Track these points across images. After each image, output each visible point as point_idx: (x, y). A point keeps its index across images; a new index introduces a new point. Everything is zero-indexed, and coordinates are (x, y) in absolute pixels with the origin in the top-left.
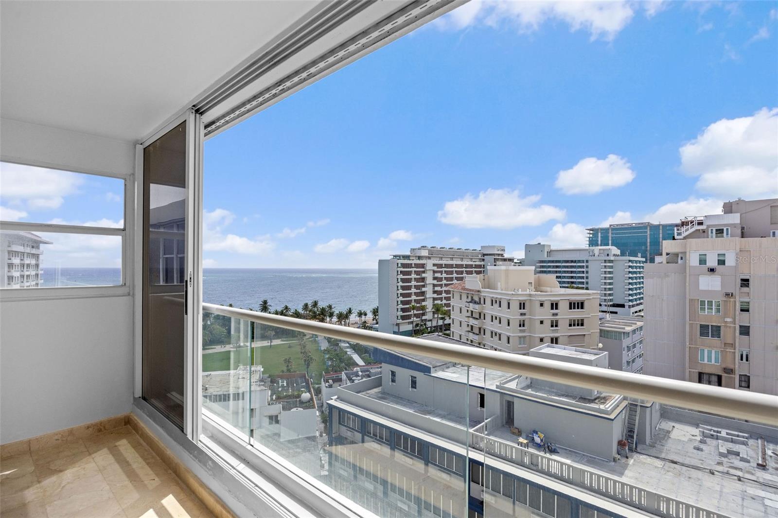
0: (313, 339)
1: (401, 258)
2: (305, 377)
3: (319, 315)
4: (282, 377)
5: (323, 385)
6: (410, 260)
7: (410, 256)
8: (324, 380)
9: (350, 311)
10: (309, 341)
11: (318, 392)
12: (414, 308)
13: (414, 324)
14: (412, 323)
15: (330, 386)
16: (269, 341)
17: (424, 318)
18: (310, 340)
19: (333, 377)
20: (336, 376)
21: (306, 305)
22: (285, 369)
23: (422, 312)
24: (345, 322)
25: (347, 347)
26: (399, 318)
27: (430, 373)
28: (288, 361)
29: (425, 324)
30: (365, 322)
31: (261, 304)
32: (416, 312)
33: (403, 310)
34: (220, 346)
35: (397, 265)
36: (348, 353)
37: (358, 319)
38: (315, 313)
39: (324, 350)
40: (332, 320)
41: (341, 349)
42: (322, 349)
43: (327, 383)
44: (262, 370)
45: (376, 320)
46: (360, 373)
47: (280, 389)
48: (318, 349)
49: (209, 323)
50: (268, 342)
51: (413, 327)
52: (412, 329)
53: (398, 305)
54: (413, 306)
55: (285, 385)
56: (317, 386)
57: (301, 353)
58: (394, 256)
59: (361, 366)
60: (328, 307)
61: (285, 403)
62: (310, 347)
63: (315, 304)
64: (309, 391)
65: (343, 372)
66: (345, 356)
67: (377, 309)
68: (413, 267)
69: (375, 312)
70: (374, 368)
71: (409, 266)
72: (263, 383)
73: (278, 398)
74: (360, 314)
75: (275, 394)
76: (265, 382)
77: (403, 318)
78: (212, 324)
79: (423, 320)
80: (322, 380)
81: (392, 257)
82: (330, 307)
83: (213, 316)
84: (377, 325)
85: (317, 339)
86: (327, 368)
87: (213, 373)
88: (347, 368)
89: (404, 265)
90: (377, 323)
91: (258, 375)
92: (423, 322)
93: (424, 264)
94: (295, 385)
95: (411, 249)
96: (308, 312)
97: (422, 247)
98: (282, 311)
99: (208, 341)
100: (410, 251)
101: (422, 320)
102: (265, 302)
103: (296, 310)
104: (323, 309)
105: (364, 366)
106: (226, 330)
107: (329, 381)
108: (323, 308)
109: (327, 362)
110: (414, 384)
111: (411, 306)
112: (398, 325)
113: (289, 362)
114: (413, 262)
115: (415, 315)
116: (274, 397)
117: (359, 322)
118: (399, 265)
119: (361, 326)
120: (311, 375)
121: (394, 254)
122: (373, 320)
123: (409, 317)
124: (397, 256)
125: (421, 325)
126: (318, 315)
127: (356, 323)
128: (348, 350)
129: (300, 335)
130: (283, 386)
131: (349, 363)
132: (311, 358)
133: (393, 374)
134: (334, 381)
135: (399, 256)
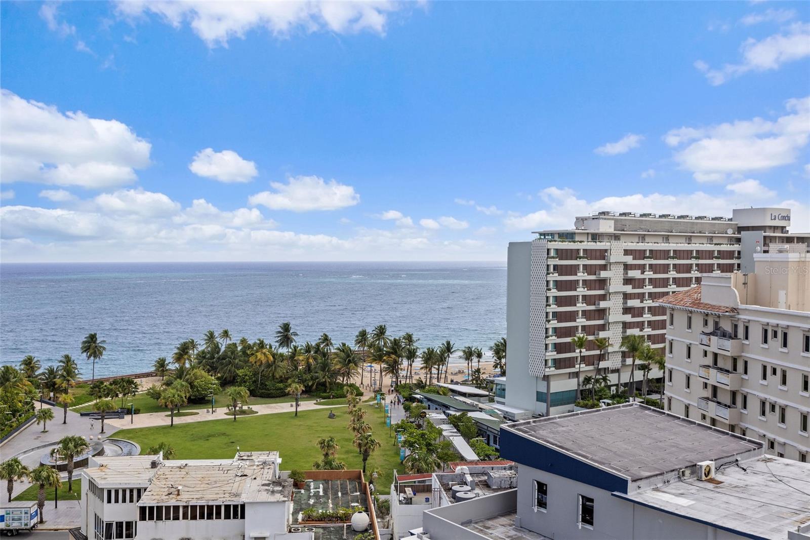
0: (376, 402)
1: (556, 238)
2: (360, 478)
3: (388, 354)
4: (315, 477)
5: (394, 498)
6: (574, 242)
7: (575, 233)
8: (396, 487)
9: (448, 348)
10: (370, 405)
11: (384, 510)
12: (581, 344)
13: (581, 379)
14: (576, 375)
15: (409, 501)
16: (294, 404)
17: (603, 365)
18: (371, 403)
19: (415, 482)
20: (419, 482)
21: (363, 334)
22: (320, 459)
23: (598, 352)
24: (438, 369)
25: (443, 422)
26: (550, 363)
27: (625, 492)
28: (327, 446)
29: (605, 379)
30: (478, 371)
31: (279, 332)
32: (585, 352)
33: (558, 348)
34: (205, 410)
35: (548, 254)
36: (444, 433)
37: (463, 364)
38: (380, 350)
39: (397, 424)
40: (414, 364)
41: (431, 425)
42: (393, 422)
43: (402, 495)
44: (279, 460)
45: (501, 367)
46: (469, 478)
47: (312, 501)
48: (385, 423)
49: (187, 365)
50: (292, 406)
51: (579, 385)
52: (576, 389)
53: (547, 337)
54: (579, 338)
55: (321, 494)
56: (382, 498)
57: (354, 429)
58: (541, 234)
59: (472, 462)
60: (404, 338)
61: (321, 531)
62: (370, 418)
63: (381, 331)
64: (367, 510)
65: (434, 474)
66: (438, 440)
67: (504, 344)
68: (580, 258)
69: (500, 350)
70: (498, 469)
71: (573, 254)
72: (281, 488)
73: (309, 519)
74: (469, 354)
75: (301, 510)
76: (284, 487)
77: (558, 364)
78: (193, 368)
79: (601, 369)
80: (393, 486)
81: (537, 236)
82: (409, 338)
83: (196, 352)
84: (504, 379)
85: (383, 402)
86: (402, 463)
87: (191, 462)
88: (442, 464)
89: (561, 254)
90: (503, 374)
91: (271, 471)
92: (600, 374)
93: (606, 251)
94: (340, 494)
95: (577, 219)
96: (366, 348)
97: (600, 213)
98: (318, 345)
99: (185, 400)
100: (576, 224)
101: (599, 371)
102: (286, 327)
103: (344, 345)
104: (396, 343)
105: (476, 463)
106: (218, 379)
107: (406, 489)
108: (395, 340)
109: (403, 449)
110: (588, 513)
111: (576, 339)
112: (546, 378)
113: (329, 446)
114: (581, 246)
115: (584, 359)
116: (300, 517)
117: (466, 371)
118: (552, 253)
119: (470, 378)
120: (371, 475)
121: (541, 230)
122: (496, 367)
123: (570, 363)
124: (548, 234)
125: (597, 381)
126: (385, 355)
127: (459, 372)
128: (444, 427)
129: (352, 394)
130: (317, 495)
131: (446, 454)
132: (372, 441)
133: (541, 488)
134: (416, 491)
135: (552, 234)
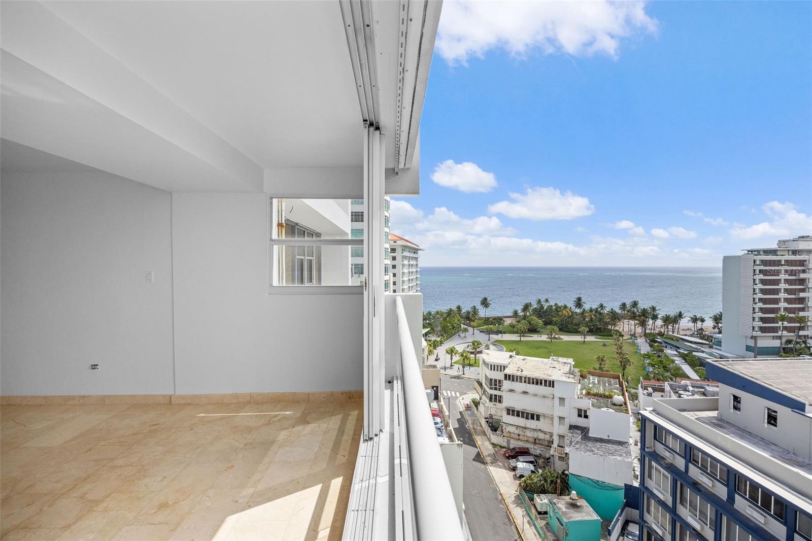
0: (631, 341)
1: (762, 253)
2: (619, 379)
3: (639, 316)
4: (593, 374)
5: (640, 391)
6: (777, 255)
7: (777, 250)
8: (642, 386)
9: (680, 315)
10: (628, 342)
11: (634, 397)
12: (783, 319)
13: (784, 340)
14: (780, 338)
15: (650, 395)
16: (583, 337)
17: (802, 333)
18: (629, 341)
19: (655, 385)
20: (658, 386)
21: (624, 305)
22: (597, 366)
23: (798, 325)
24: (673, 327)
25: (676, 355)
26: (757, 329)
27: (804, 411)
28: (601, 360)
29: (805, 342)
30: (702, 329)
31: (575, 301)
32: (786, 324)
33: (763, 320)
34: (536, 335)
35: (754, 263)
36: (676, 362)
37: (691, 325)
38: (634, 313)
39: (644, 354)
40: (656, 323)
41: (667, 357)
42: (642, 352)
43: (645, 391)
44: (573, 363)
45: (719, 329)
46: (691, 388)
47: (591, 386)
48: (637, 352)
49: (528, 314)
50: (582, 338)
51: (781, 344)
52: (779, 346)
53: (754, 313)
54: (781, 315)
55: (596, 382)
56: (633, 391)
57: (617, 353)
58: (749, 251)
59: (693, 380)
60: (650, 308)
61: (596, 401)
62: (627, 349)
63: (635, 304)
64: (623, 395)
65: (666, 383)
66: (671, 365)
67: (721, 316)
68: (782, 265)
69: (717, 319)
70: (712, 386)
71: (778, 263)
72: (573, 376)
73: (588, 394)
74: (695, 320)
75: (585, 388)
76: (575, 376)
77: (763, 330)
78: (530, 315)
79: (801, 336)
80: (640, 385)
81: (746, 252)
82: (654, 309)
83: (532, 308)
84: (720, 335)
85: (635, 340)
86: (647, 374)
87: (528, 358)
88: (674, 379)
89: (764, 263)
90: (720, 332)
91: (568, 368)
92: (800, 339)
93: (805, 261)
94: (607, 384)
95: (780, 241)
96: (626, 312)
97: (800, 237)
98: (597, 309)
99: (527, 330)
100: (778, 244)
101: (800, 337)
102: (579, 299)
103: (612, 309)
104: (644, 311)
105: (697, 380)
106: (543, 321)
107: (648, 388)
108: (644, 309)
109: (648, 367)
110: (772, 419)
111: (779, 315)
112: (754, 338)
113: (602, 360)
114: (783, 258)
115: (785, 328)
116: (584, 392)
117: (693, 329)
118: (758, 262)
119: (696, 333)
120: (627, 378)
121: (749, 249)
122: (714, 328)
123: (775, 330)
124: (755, 251)
125: (798, 343)
126: (638, 316)
127: (688, 329)
128: (675, 358)
129: (616, 335)
130: (594, 383)
131: (677, 374)
132: (629, 360)
133: (736, 399)
134: (655, 390)
135: (758, 251)
